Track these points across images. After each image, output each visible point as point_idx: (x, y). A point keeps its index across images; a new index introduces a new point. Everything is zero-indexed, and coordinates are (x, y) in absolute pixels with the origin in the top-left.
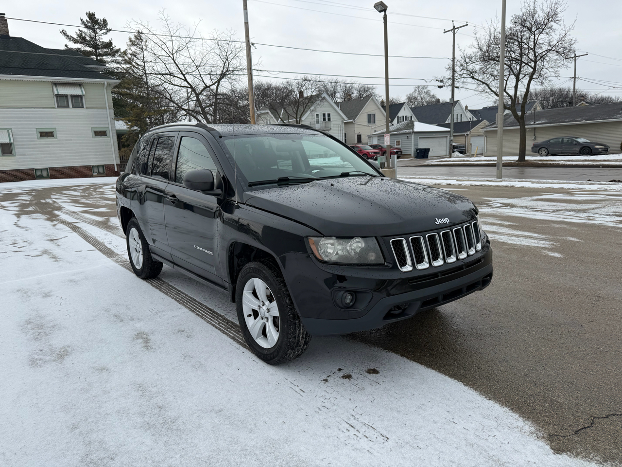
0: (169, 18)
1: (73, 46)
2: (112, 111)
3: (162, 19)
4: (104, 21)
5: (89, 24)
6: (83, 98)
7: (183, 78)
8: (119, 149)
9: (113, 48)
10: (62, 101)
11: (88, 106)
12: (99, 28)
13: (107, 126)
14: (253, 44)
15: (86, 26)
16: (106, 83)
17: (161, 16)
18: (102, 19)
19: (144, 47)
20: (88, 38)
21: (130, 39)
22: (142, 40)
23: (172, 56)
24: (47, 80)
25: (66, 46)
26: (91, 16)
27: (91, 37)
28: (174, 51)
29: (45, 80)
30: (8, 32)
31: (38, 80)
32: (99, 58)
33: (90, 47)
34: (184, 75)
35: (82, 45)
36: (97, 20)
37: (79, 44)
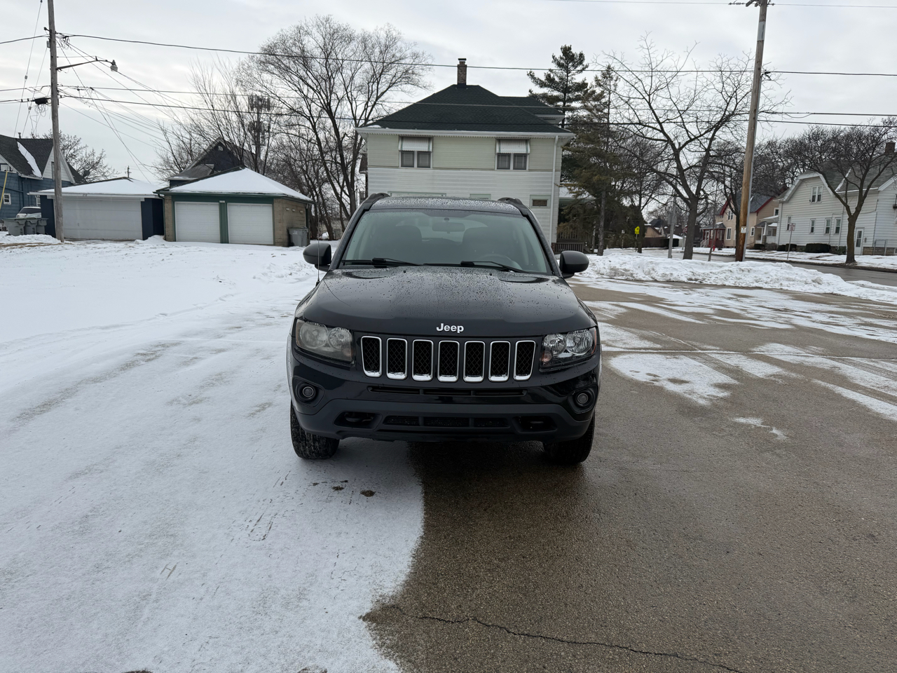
0: (652, 45)
1: (538, 90)
2: (559, 173)
3: (642, 47)
4: (581, 55)
5: (562, 62)
6: (528, 157)
7: (659, 127)
8: (559, 223)
9: (588, 90)
10: (503, 161)
11: (532, 168)
12: (573, 66)
13: (549, 193)
14: (766, 73)
15: (559, 65)
16: (557, 138)
17: (643, 43)
18: (578, 53)
19: (613, 88)
20: (557, 79)
21: (596, 78)
22: (612, 78)
23: (647, 98)
24: (491, 136)
25: (530, 91)
26: (566, 51)
27: (561, 78)
28: (652, 91)
29: (489, 136)
30: (465, 80)
31: (481, 136)
32: (567, 104)
33: (559, 91)
34: (660, 124)
35: (549, 89)
36: (573, 55)
37: (546, 88)
